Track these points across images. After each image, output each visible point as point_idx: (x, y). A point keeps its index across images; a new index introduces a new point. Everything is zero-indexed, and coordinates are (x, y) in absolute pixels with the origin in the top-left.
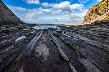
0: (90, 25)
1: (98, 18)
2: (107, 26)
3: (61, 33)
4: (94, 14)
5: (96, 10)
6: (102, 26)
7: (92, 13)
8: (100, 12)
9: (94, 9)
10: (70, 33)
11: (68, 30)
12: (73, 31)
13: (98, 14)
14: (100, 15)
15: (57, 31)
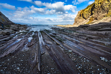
0: (77, 27)
1: (84, 22)
2: (87, 29)
3: (56, 34)
4: (82, 17)
5: (83, 15)
6: (85, 29)
7: (80, 16)
8: (85, 16)
9: (81, 14)
10: (61, 34)
11: (60, 32)
12: (64, 33)
13: (84, 18)
14: (86, 19)
15: (53, 33)
